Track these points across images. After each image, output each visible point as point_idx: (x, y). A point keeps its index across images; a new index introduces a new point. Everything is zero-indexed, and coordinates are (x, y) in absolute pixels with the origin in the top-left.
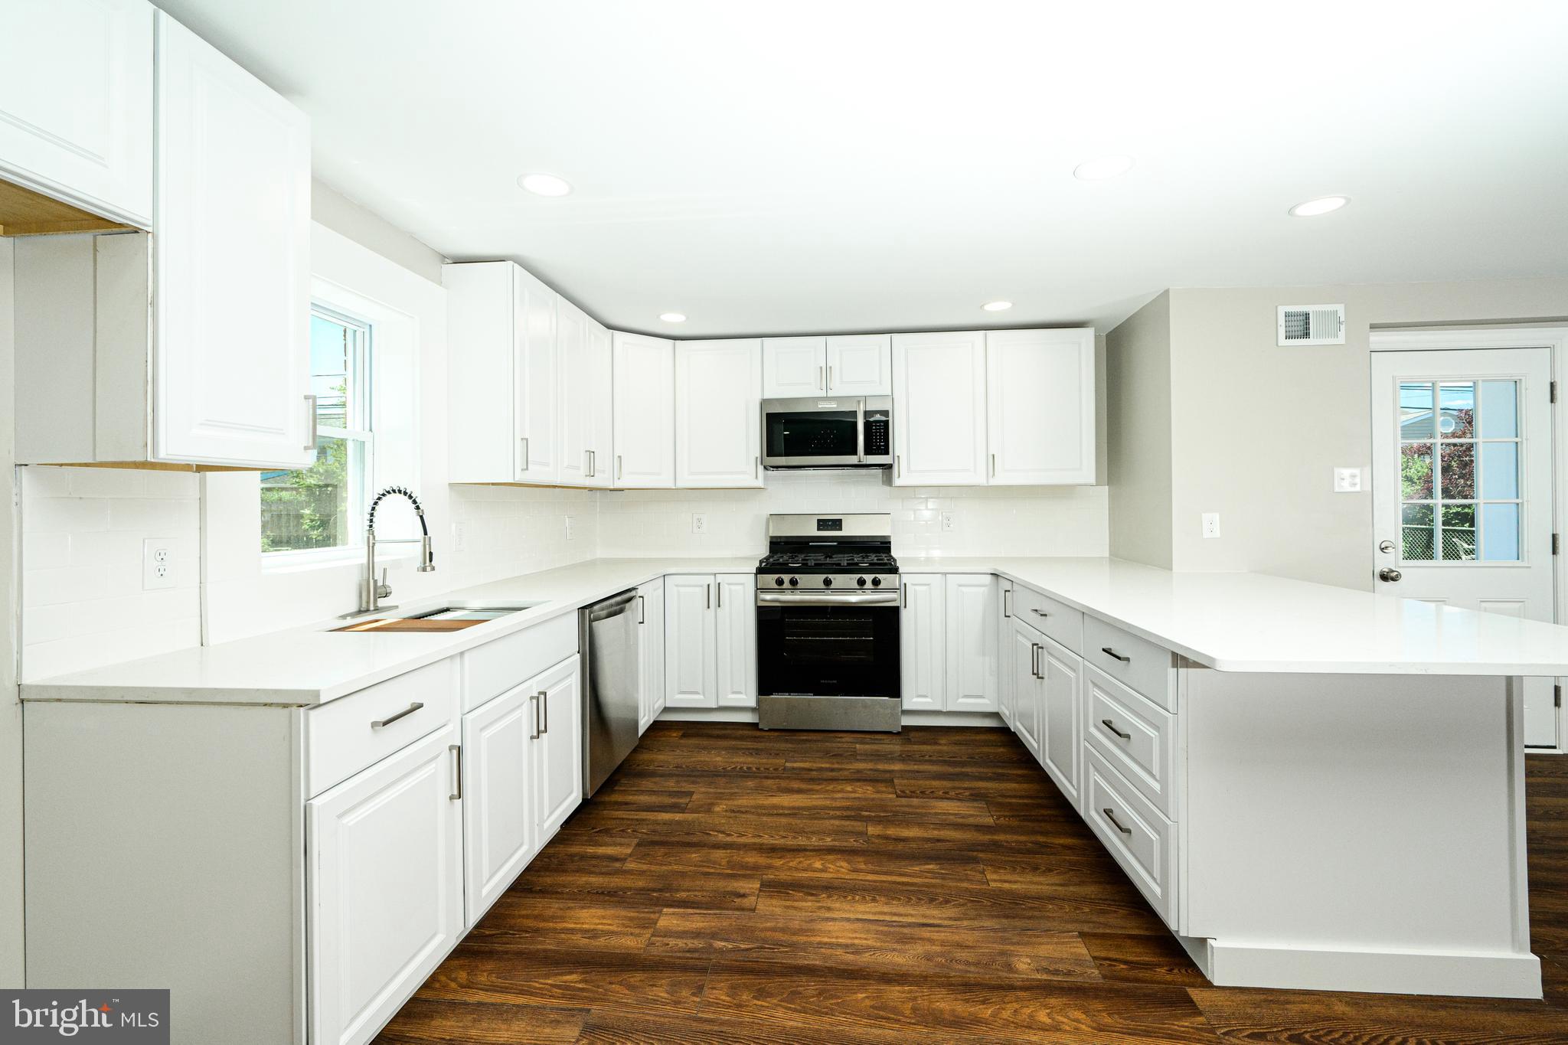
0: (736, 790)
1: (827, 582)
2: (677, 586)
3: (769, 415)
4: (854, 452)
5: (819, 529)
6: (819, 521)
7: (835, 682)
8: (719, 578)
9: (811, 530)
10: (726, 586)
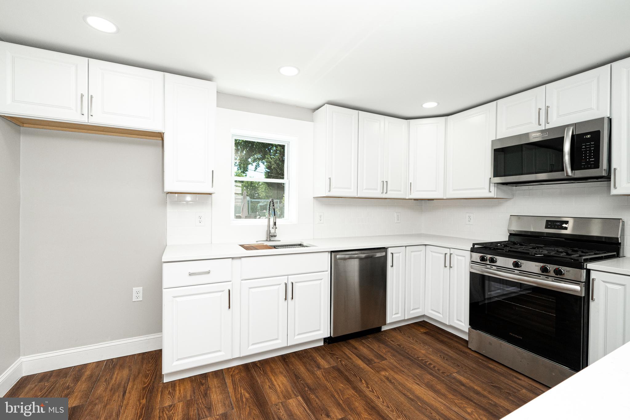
0: (405, 370)
1: (516, 265)
2: (431, 252)
3: (495, 150)
4: (562, 169)
5: (546, 227)
6: (547, 221)
7: (521, 338)
8: (452, 251)
9: (541, 228)
10: (456, 256)
